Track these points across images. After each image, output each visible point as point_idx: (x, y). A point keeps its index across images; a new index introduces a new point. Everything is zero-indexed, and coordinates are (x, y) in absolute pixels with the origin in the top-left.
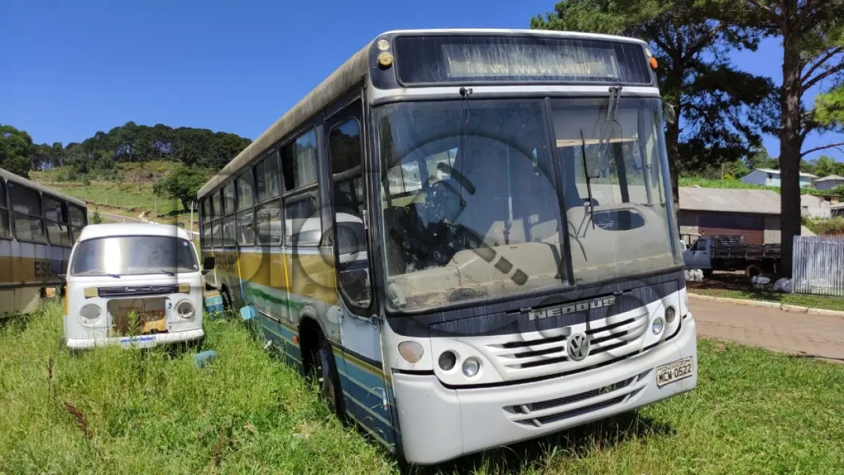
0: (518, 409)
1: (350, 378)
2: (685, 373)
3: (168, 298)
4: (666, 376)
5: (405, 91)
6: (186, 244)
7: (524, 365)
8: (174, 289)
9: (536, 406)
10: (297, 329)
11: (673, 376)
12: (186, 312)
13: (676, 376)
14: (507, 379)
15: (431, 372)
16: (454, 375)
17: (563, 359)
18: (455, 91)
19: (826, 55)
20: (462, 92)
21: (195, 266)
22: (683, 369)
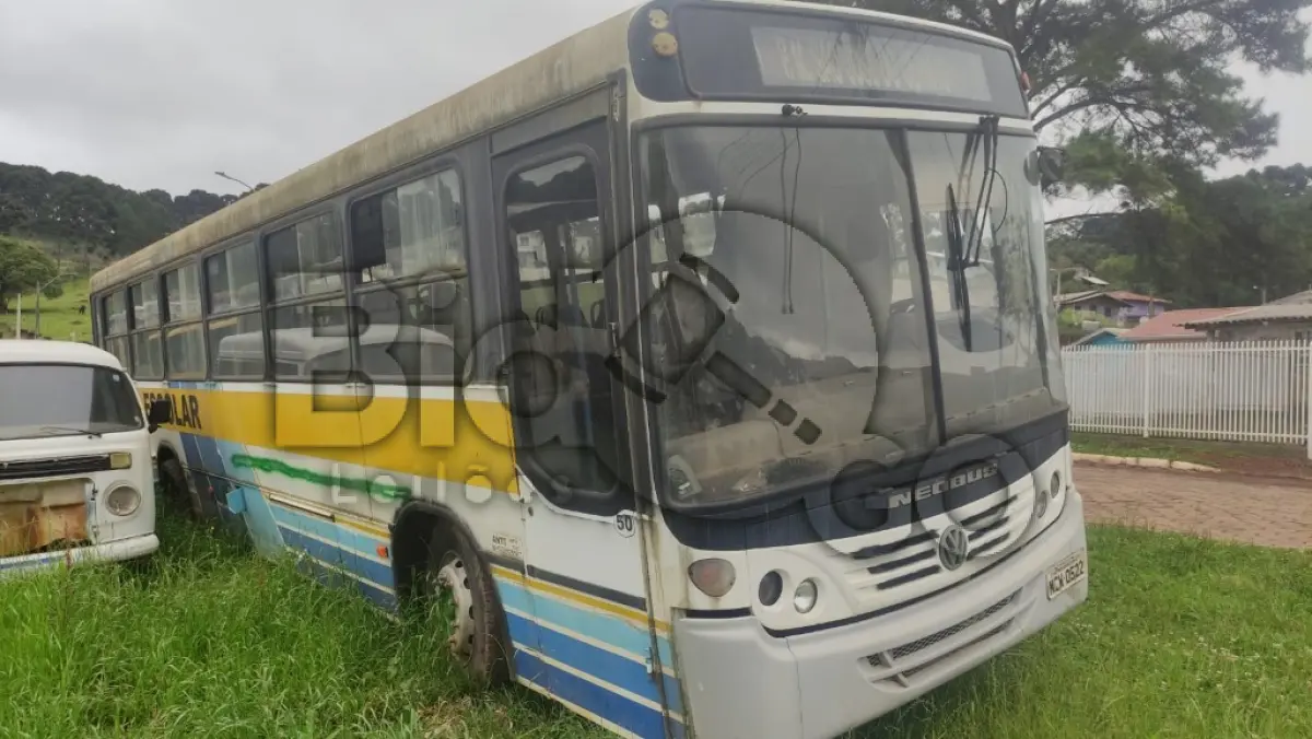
0: (876, 660)
1: (540, 622)
2: (1077, 576)
3: (87, 480)
4: (1057, 583)
5: (699, 106)
6: (116, 378)
7: (882, 586)
8: (102, 463)
9: (899, 652)
10: (388, 532)
11: (1064, 582)
12: (124, 505)
13: (1068, 582)
14: (861, 611)
15: (745, 612)
16: (782, 613)
17: (934, 570)
18: (775, 109)
19: (1056, 90)
20: (787, 111)
21: (137, 419)
22: (1074, 570)
